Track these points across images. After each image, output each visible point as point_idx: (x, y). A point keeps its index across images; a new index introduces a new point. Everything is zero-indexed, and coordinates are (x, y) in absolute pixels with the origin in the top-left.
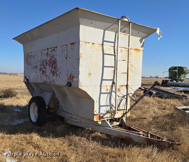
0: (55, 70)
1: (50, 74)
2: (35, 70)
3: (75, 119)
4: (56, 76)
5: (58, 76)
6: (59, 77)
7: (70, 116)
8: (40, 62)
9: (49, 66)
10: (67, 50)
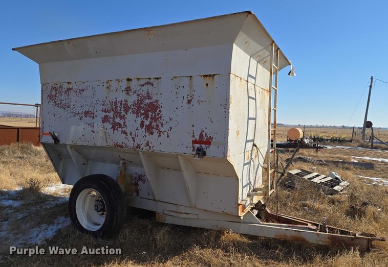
0: (153, 124)
1: (137, 129)
2: (88, 119)
3: (187, 214)
4: (156, 134)
5: (164, 136)
6: (168, 137)
7: (173, 208)
8: (103, 105)
9: (135, 115)
10: (191, 86)
